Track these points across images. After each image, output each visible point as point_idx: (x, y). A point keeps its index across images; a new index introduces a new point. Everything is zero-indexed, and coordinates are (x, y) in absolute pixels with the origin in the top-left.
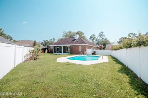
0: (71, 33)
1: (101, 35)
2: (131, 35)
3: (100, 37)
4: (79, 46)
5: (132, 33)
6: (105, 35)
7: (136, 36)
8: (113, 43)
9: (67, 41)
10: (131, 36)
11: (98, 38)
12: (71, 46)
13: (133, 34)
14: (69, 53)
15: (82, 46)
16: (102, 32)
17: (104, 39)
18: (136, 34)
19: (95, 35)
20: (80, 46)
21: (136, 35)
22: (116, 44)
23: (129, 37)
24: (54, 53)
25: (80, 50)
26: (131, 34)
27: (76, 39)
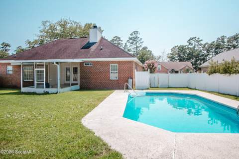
0: (68, 26)
1: (134, 39)
2: (193, 42)
3: (132, 43)
4: (108, 63)
5: (195, 38)
6: (141, 39)
7: (201, 45)
8: (159, 57)
9: (66, 48)
10: (192, 44)
11: (128, 44)
12: (81, 64)
13: (197, 39)
14: (78, 87)
15: (119, 62)
16: (136, 32)
17: (141, 49)
18: (201, 40)
19: (119, 38)
20: (113, 62)
21: (202, 42)
22: (166, 61)
23: (190, 46)
24: (23, 90)
25: (114, 76)
26: (192, 39)
27: (94, 43)
